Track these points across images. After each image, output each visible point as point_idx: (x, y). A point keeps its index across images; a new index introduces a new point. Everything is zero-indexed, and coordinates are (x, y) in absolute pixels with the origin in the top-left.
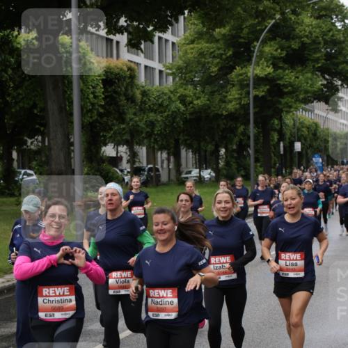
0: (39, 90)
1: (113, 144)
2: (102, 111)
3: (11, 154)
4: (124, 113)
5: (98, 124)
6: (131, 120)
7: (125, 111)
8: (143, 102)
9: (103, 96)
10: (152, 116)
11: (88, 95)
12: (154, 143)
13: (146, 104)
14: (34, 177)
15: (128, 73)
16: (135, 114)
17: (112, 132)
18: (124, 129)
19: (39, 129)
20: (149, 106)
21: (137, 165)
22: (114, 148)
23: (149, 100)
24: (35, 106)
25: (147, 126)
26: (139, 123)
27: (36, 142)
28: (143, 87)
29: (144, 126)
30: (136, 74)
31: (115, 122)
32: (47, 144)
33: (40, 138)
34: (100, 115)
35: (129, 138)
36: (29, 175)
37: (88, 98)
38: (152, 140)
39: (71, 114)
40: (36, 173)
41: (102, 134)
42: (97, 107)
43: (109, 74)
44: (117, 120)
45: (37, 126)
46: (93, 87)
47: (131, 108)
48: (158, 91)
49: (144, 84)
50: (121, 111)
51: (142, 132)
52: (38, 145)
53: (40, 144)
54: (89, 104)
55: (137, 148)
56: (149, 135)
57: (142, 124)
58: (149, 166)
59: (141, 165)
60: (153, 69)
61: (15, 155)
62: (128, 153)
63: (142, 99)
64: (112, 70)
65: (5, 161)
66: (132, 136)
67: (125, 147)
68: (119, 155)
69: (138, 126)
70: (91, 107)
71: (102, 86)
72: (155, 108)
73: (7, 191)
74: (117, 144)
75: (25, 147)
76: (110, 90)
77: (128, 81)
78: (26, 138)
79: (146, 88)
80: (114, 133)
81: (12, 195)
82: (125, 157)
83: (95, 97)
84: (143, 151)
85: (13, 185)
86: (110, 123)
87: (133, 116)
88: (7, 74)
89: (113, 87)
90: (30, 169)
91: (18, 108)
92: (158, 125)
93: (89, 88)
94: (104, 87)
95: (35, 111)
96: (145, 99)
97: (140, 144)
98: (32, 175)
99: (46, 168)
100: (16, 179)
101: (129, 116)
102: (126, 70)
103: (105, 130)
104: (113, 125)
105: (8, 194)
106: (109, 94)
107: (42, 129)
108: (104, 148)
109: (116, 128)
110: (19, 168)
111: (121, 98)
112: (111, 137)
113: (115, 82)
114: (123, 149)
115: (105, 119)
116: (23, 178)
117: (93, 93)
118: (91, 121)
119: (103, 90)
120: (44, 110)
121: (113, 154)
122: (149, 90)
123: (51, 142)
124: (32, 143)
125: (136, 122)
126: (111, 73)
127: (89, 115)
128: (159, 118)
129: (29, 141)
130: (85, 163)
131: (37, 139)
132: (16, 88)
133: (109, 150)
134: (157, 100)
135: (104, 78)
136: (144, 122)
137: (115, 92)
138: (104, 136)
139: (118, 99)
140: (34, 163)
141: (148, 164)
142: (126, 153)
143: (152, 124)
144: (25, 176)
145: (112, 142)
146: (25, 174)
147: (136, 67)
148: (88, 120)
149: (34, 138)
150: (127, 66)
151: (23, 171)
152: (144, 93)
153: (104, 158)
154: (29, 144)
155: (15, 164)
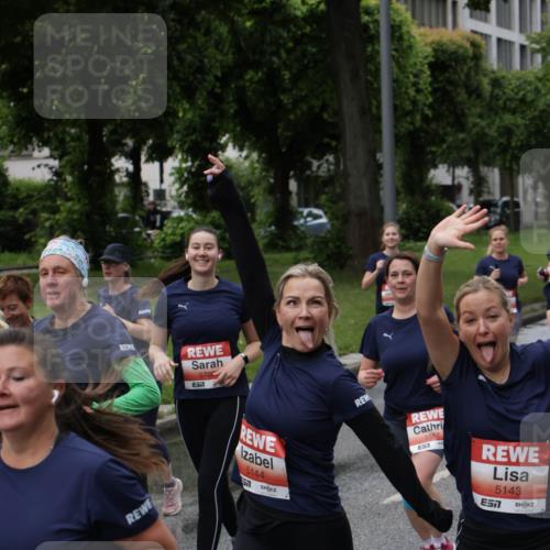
0: (329, 82)
1: (446, 166)
2: (429, 112)
3: (287, 184)
4: (464, 115)
5: (422, 135)
6: (475, 125)
7: (467, 111)
8: (494, 97)
9: (430, 89)
10: (508, 119)
11: (407, 88)
12: (511, 161)
13: (498, 100)
14: (324, 220)
15: (470, 51)
16: (481, 116)
17: (445, 146)
18: (463, 141)
19: (329, 145)
20: (505, 103)
21: (485, 197)
22: (448, 171)
23: (504, 93)
24: (324, 107)
25: (501, 135)
26: (487, 130)
27: (325, 165)
28: (493, 72)
29: (495, 134)
30: (483, 51)
31: (449, 129)
32: (342, 167)
33: (331, 158)
34: (425, 119)
35: (472, 155)
36: (316, 217)
37: (406, 93)
38: (508, 157)
39: (379, 119)
40: (326, 213)
41: (429, 149)
42: (420, 106)
43: (440, 53)
44: (452, 127)
45: (326, 140)
46: (416, 76)
47: (474, 106)
48: (518, 79)
49: (495, 67)
50: (459, 112)
51: (492, 145)
52: (329, 170)
53: (332, 167)
54: (408, 103)
55: (484, 170)
56: (504, 149)
57: (492, 132)
58: (505, 199)
59: (491, 198)
60: (511, 43)
61: (293, 185)
62: (471, 179)
63: (492, 92)
64: (445, 47)
65: (278, 195)
66: (477, 151)
67: (466, 169)
68: (456, 182)
69: (486, 135)
70: (410, 108)
71: (428, 73)
72: (513, 106)
73: (281, 243)
74: (453, 164)
75: (308, 172)
76: (440, 79)
77: (471, 64)
78: (309, 158)
79: (499, 75)
80: (448, 147)
81: (288, 249)
82: (466, 185)
83: (418, 91)
84: (494, 176)
85: (291, 232)
86: (441, 132)
87: (478, 120)
88: (279, 57)
89: (447, 75)
90: (317, 206)
91: (299, 112)
92: (518, 132)
93: (408, 78)
94: (432, 75)
95: (325, 116)
96: (497, 91)
97: (489, 164)
98: (320, 217)
99: (342, 204)
100: (296, 223)
101: (472, 120)
102: (468, 45)
103: (434, 144)
104: (446, 134)
105: (283, 247)
106: (440, 85)
107: (334, 144)
108: (432, 172)
109: (450, 139)
110: (300, 206)
111: (459, 90)
112: (443, 153)
113: (450, 66)
114: (463, 173)
115: (433, 126)
116: (306, 222)
117: (415, 84)
118: (411, 128)
119: (430, 79)
120: (338, 113)
121: (447, 181)
122: (503, 77)
123: (349, 163)
124: (319, 167)
125: (483, 128)
126: (443, 52)
127: (409, 119)
128: (520, 121)
129: (315, 164)
130: (402, 195)
131: (327, 160)
132: (295, 79)
133: (440, 175)
134: (517, 94)
135: (432, 59)
136: (495, 128)
137: (451, 82)
138: (433, 153)
139: (454, 94)
140: (323, 198)
141: (502, 195)
142: (467, 178)
143: (508, 132)
144: (309, 219)
145: (445, 162)
146: (310, 214)
147: (483, 42)
148: (405, 127)
149: (322, 158)
150: (468, 39)
151: (306, 211)
152: (496, 83)
153: (433, 188)
154: (314, 168)
155: (294, 201)
